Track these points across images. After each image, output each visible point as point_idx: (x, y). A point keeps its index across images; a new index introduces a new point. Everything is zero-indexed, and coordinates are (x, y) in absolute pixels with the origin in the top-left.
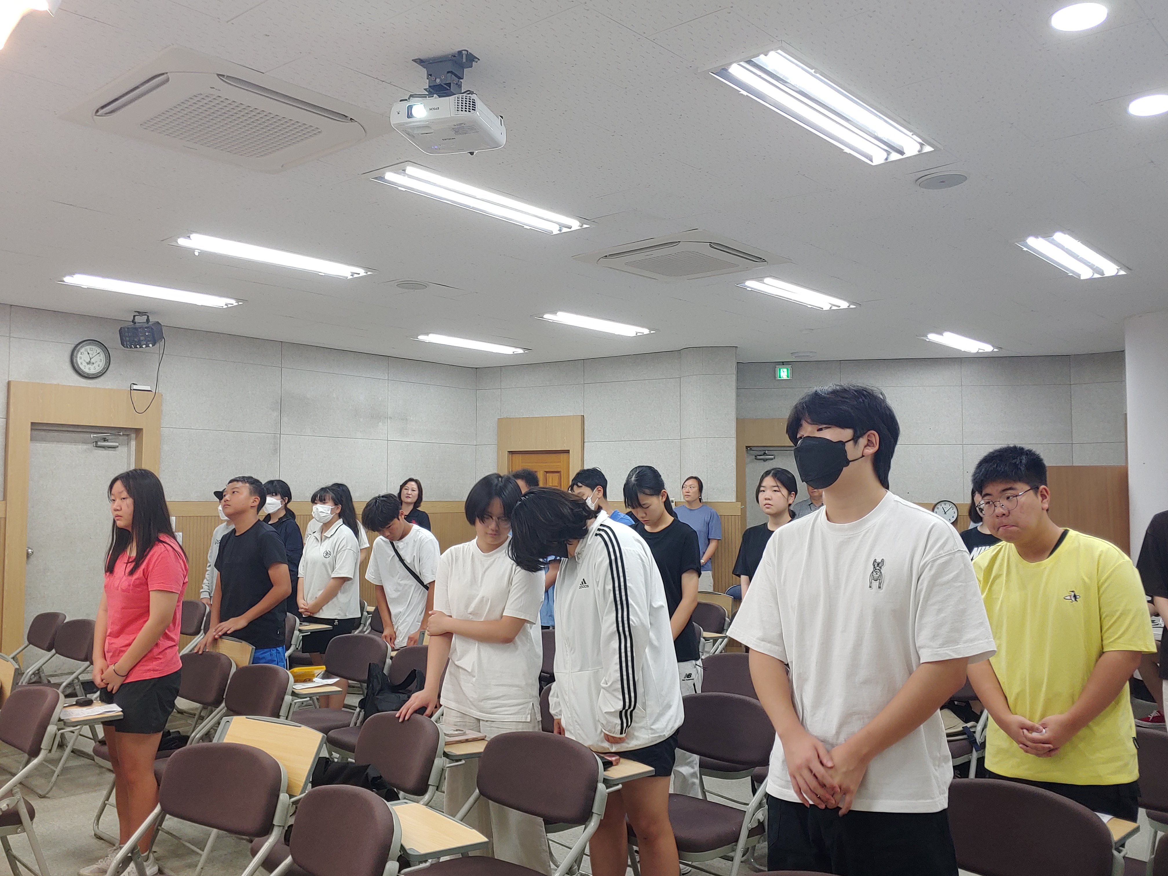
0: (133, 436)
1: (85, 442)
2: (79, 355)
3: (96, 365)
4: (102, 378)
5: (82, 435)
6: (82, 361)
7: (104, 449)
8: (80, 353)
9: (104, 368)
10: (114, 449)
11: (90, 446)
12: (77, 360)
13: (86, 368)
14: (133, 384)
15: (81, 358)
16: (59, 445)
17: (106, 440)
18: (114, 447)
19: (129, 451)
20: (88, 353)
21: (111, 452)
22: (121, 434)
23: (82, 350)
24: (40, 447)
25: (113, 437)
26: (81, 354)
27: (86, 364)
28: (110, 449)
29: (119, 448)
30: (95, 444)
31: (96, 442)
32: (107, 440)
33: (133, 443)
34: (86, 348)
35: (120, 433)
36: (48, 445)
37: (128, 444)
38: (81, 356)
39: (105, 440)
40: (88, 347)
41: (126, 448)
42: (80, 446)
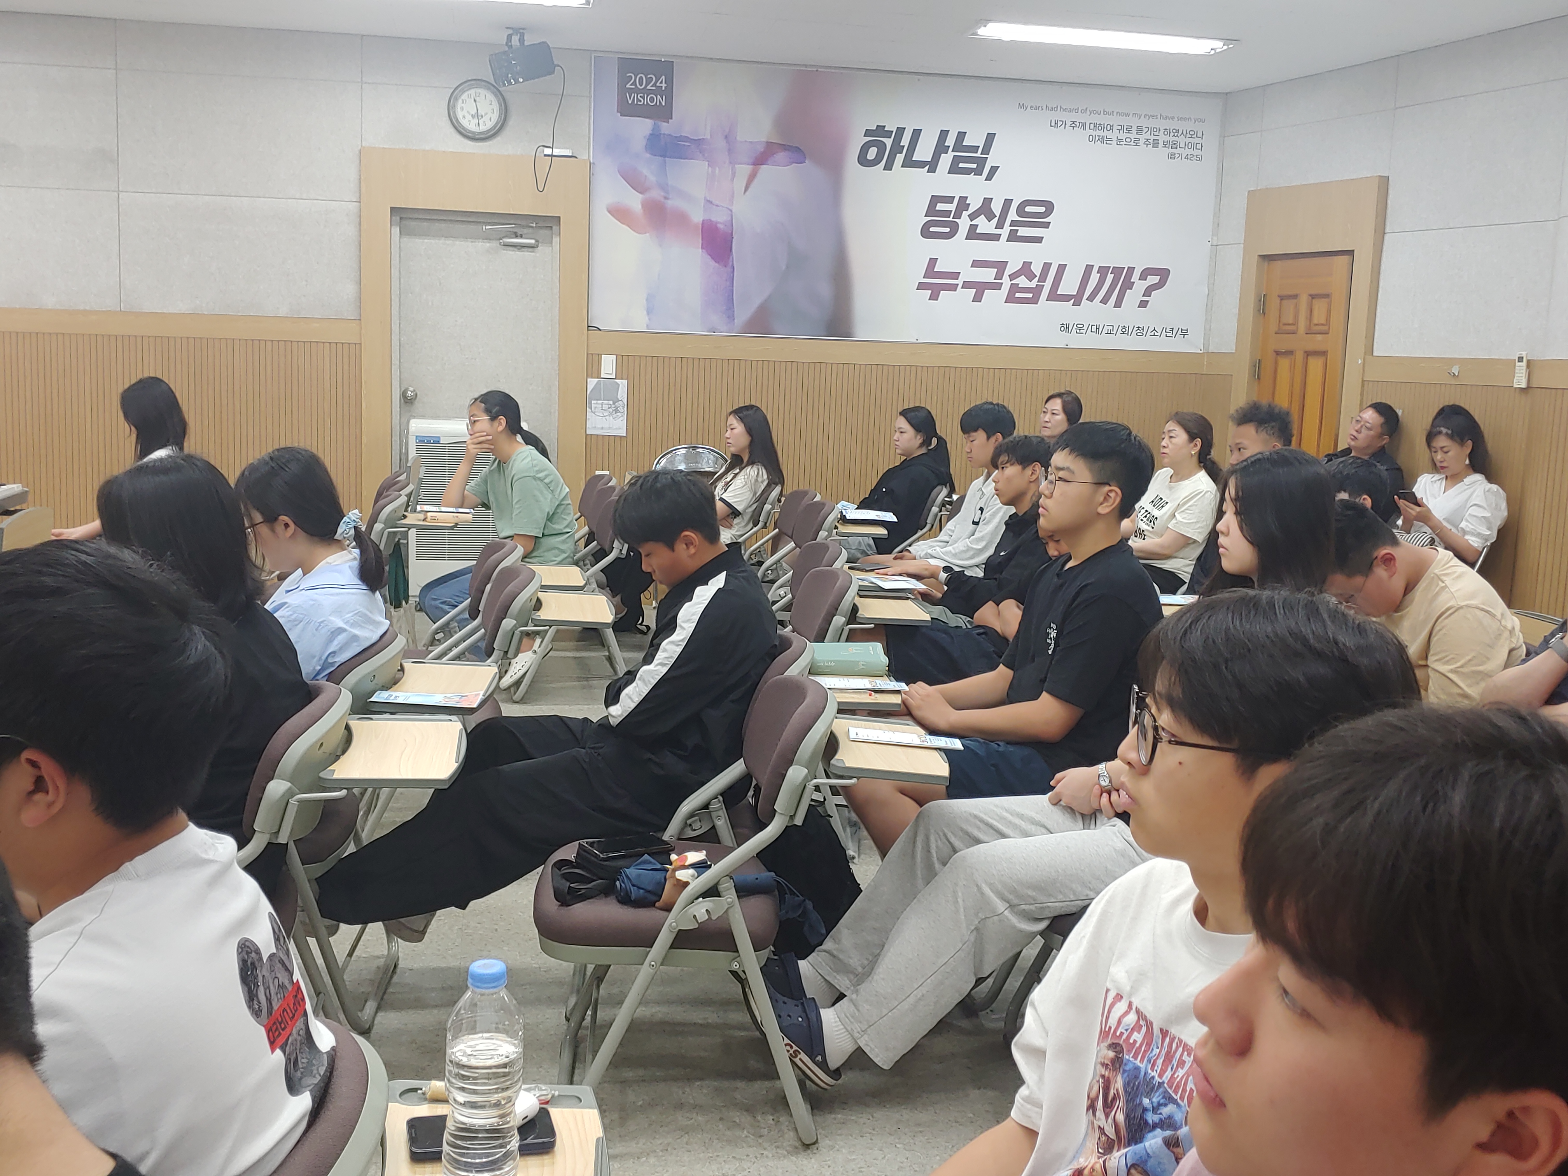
0: (555, 228)
1: (487, 238)
2: (459, 104)
3: (486, 119)
4: (498, 139)
6: (465, 113)
7: (516, 250)
8: (460, 101)
9: (497, 123)
10: (531, 250)
11: (495, 244)
12: (454, 112)
13: (471, 125)
15: (462, 109)
16: (449, 241)
18: (531, 247)
19: (553, 252)
20: (475, 101)
21: (527, 254)
22: (534, 225)
23: (464, 96)
24: (421, 246)
26: (463, 102)
27: (471, 118)
28: (526, 249)
29: (538, 247)
31: (500, 239)
32: (521, 236)
33: (557, 240)
34: (470, 92)
35: (531, 225)
36: (433, 241)
37: (551, 243)
38: (463, 105)
39: (516, 236)
40: (472, 92)
41: (547, 249)
42: (480, 244)
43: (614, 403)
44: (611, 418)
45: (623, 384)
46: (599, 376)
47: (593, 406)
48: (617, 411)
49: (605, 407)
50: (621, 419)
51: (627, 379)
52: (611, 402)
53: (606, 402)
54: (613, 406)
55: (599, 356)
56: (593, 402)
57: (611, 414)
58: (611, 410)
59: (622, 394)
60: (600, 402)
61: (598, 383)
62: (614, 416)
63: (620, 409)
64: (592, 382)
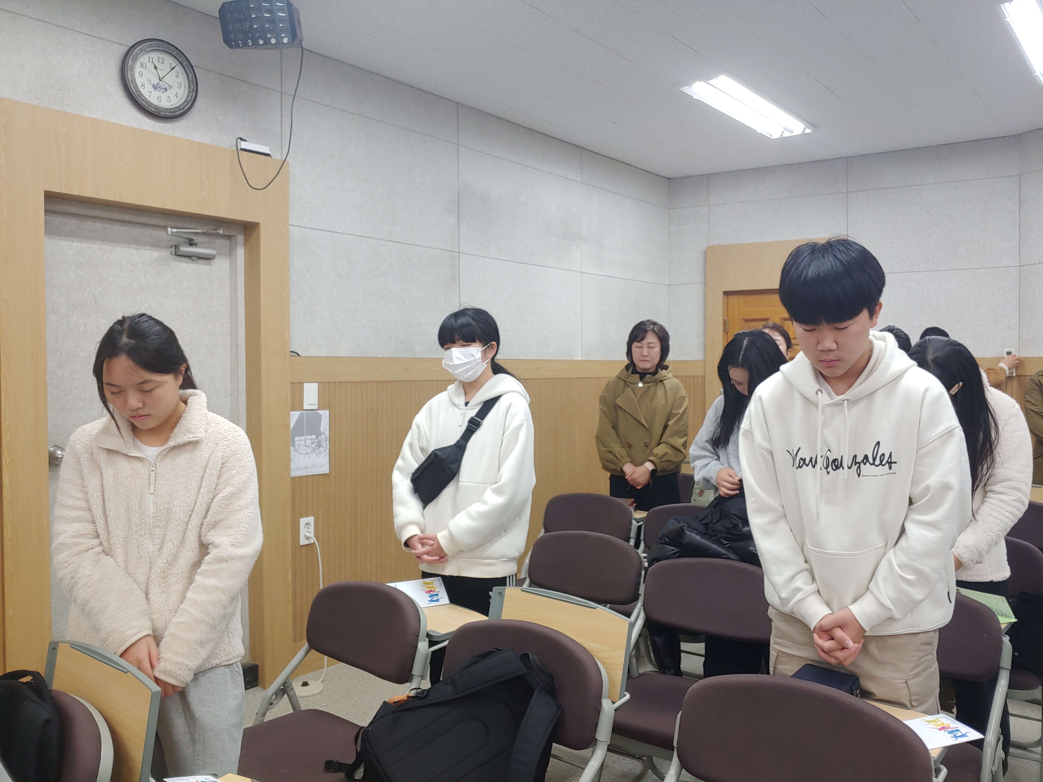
0: (240, 238)
1: (156, 245)
2: (138, 68)
3: (171, 93)
4: (184, 119)
5: (148, 232)
6: (143, 79)
7: (190, 261)
8: (139, 64)
9: (186, 101)
10: (206, 262)
11: (165, 253)
12: (133, 75)
13: (152, 97)
14: (241, 139)
15: (140, 73)
16: (107, 247)
17: (193, 243)
18: (207, 258)
19: (233, 266)
20: (156, 68)
21: (203, 267)
22: (221, 231)
23: (144, 58)
24: (69, 248)
25: (205, 239)
26: (142, 66)
27: (152, 89)
28: (201, 261)
29: (217, 261)
30: (173, 250)
31: (177, 247)
32: (196, 245)
33: (240, 252)
34: (150, 55)
35: (217, 231)
36: (85, 245)
37: (231, 253)
38: (142, 69)
39: (191, 243)
40: (155, 56)
41: (228, 261)
42: (147, 252)
43: (317, 438)
44: (314, 454)
45: (325, 414)
46: (301, 408)
47: (297, 443)
48: (319, 446)
49: (309, 442)
50: (324, 454)
51: (329, 409)
52: (314, 437)
53: (309, 437)
54: (316, 441)
55: (301, 384)
56: (297, 438)
57: (314, 451)
58: (314, 446)
59: (325, 426)
60: (302, 438)
61: (301, 417)
62: (317, 452)
63: (324, 444)
64: (295, 416)
